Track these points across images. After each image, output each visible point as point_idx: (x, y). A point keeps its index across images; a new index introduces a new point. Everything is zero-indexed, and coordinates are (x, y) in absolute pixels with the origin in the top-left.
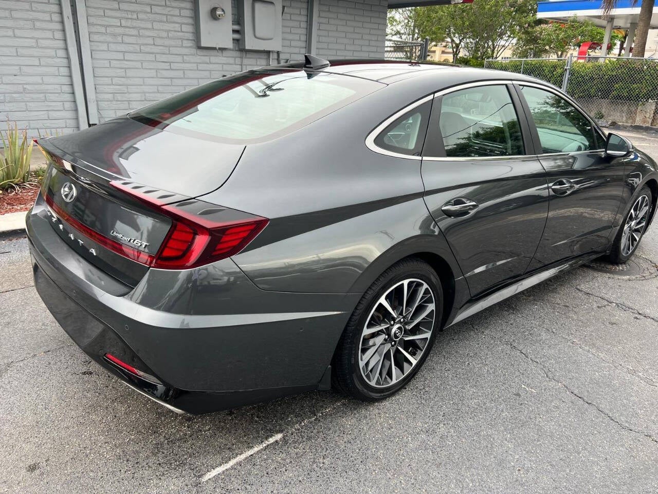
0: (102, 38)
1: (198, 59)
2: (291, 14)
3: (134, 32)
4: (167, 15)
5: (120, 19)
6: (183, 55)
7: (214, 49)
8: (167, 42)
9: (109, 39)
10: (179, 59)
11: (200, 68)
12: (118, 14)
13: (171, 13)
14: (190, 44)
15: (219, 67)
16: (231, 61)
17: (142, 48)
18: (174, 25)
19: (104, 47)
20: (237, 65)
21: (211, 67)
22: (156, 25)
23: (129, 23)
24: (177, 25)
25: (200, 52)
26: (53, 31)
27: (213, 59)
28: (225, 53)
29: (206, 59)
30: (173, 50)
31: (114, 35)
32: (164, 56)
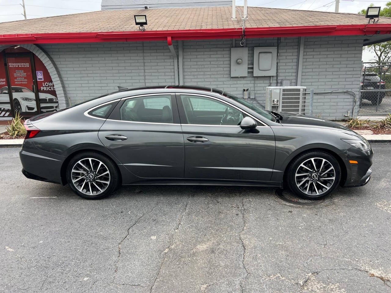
0: (189, 77)
1: (230, 82)
2: (286, 56)
3: (202, 73)
4: (217, 65)
5: (197, 68)
6: (223, 81)
7: (238, 77)
8: (216, 76)
9: (192, 77)
10: (221, 83)
11: (231, 87)
12: (196, 67)
13: (219, 63)
14: (227, 76)
15: (242, 85)
16: (249, 82)
17: (205, 79)
18: (220, 68)
19: (190, 80)
20: (252, 84)
21: (237, 86)
22: (212, 70)
23: (200, 70)
24: (222, 68)
25: (232, 79)
26: (171, 76)
27: (239, 82)
28: (245, 79)
29: (235, 82)
30: (219, 80)
31: (194, 75)
32: (215, 82)
